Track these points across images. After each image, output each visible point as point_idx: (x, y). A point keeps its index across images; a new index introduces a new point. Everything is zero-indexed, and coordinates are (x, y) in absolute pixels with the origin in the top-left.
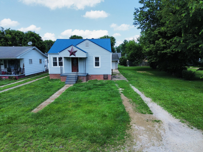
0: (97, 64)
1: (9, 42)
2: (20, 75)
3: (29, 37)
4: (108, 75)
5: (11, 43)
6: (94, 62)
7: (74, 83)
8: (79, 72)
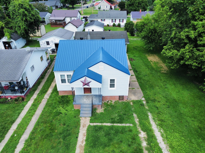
0: (112, 86)
2: (25, 92)
3: (18, 10)
4: (123, 96)
6: (109, 83)
7: (90, 115)
8: (92, 94)
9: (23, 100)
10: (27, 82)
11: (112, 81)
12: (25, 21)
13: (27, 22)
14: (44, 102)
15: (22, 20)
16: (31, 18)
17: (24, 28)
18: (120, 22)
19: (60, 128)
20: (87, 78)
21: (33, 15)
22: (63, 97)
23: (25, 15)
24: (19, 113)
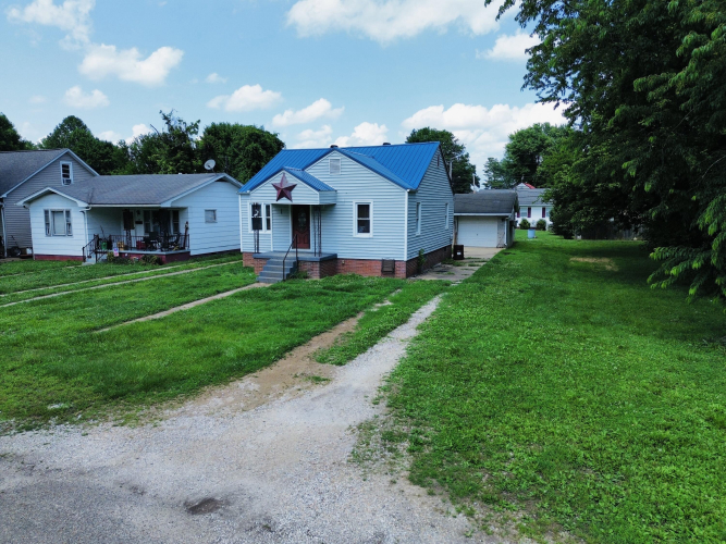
0: (364, 226)
2: (172, 252)
4: (394, 261)
6: (355, 218)
8: (311, 249)
9: (160, 262)
11: (363, 210)
18: (544, 215)
20: (288, 175)
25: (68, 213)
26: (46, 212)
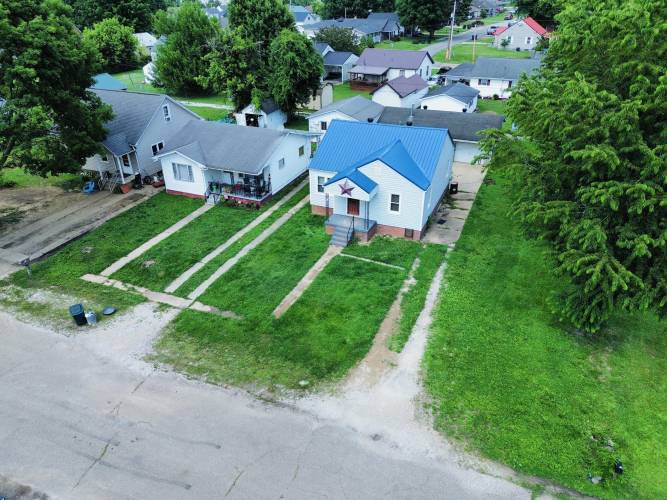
0: (395, 207)
1: (240, 61)
2: (263, 197)
3: (284, 54)
4: (413, 230)
5: (245, 65)
6: (390, 202)
7: (345, 244)
8: (360, 216)
9: (257, 208)
10: (269, 183)
11: (395, 198)
12: (291, 77)
13: (296, 79)
14: (286, 217)
15: (287, 74)
16: (304, 72)
17: (289, 90)
19: (296, 248)
21: (309, 65)
22: (315, 216)
23: (294, 65)
24: (249, 223)
25: (190, 167)
26: (173, 164)
